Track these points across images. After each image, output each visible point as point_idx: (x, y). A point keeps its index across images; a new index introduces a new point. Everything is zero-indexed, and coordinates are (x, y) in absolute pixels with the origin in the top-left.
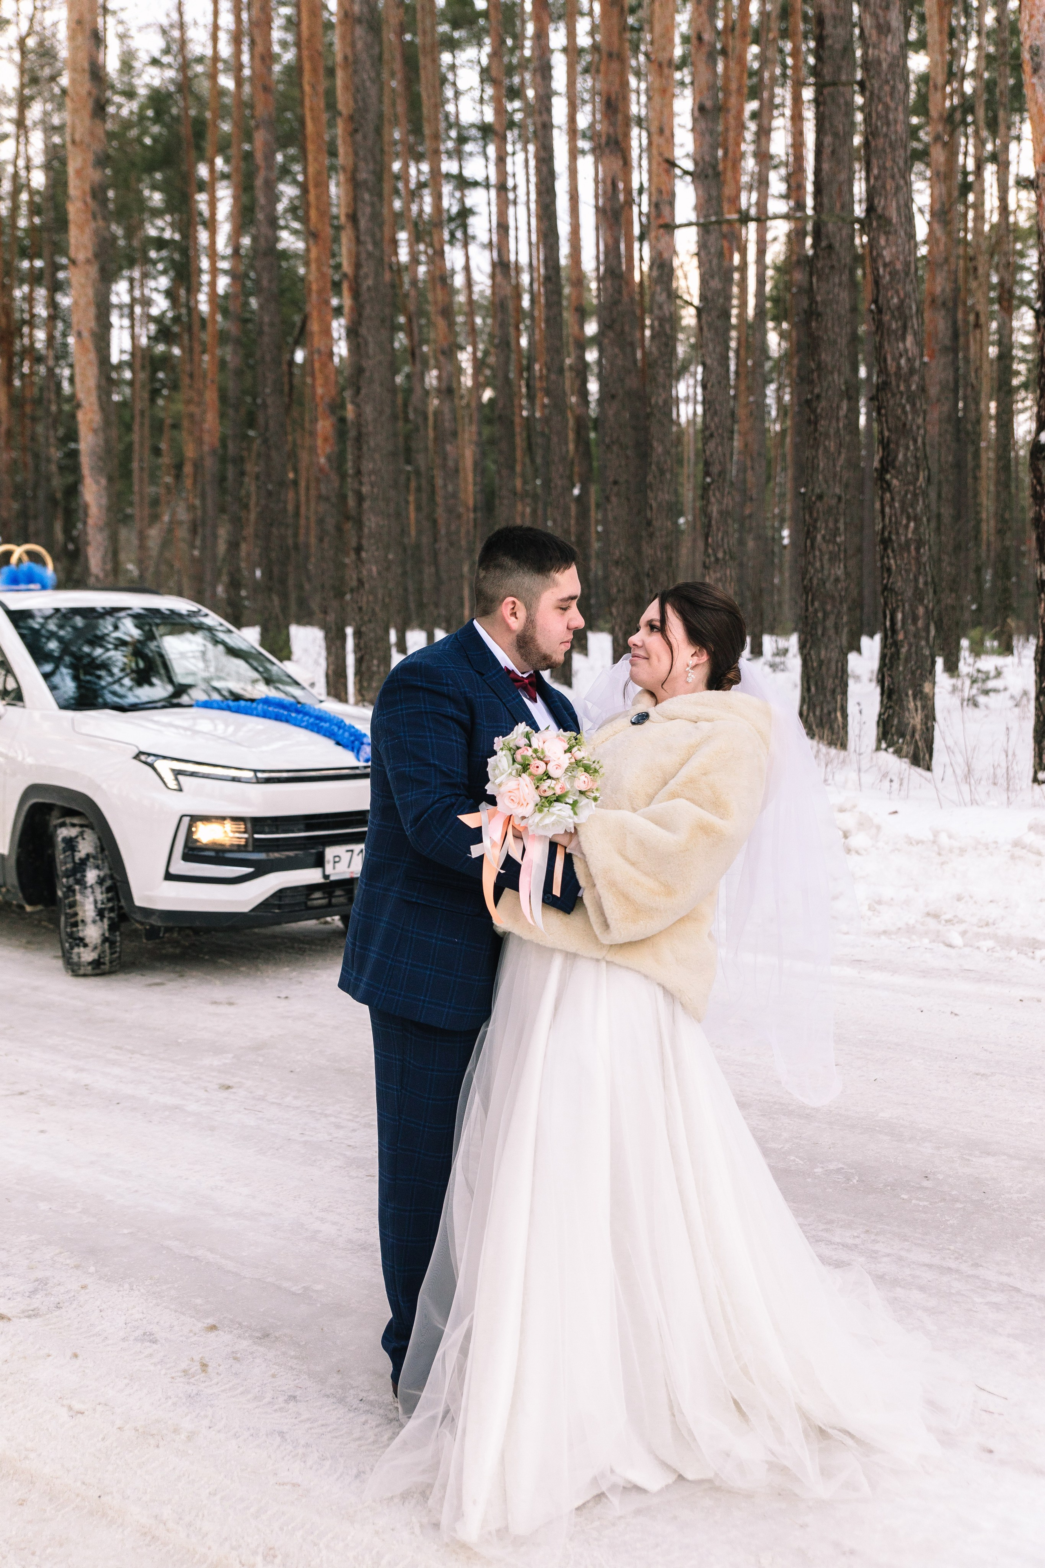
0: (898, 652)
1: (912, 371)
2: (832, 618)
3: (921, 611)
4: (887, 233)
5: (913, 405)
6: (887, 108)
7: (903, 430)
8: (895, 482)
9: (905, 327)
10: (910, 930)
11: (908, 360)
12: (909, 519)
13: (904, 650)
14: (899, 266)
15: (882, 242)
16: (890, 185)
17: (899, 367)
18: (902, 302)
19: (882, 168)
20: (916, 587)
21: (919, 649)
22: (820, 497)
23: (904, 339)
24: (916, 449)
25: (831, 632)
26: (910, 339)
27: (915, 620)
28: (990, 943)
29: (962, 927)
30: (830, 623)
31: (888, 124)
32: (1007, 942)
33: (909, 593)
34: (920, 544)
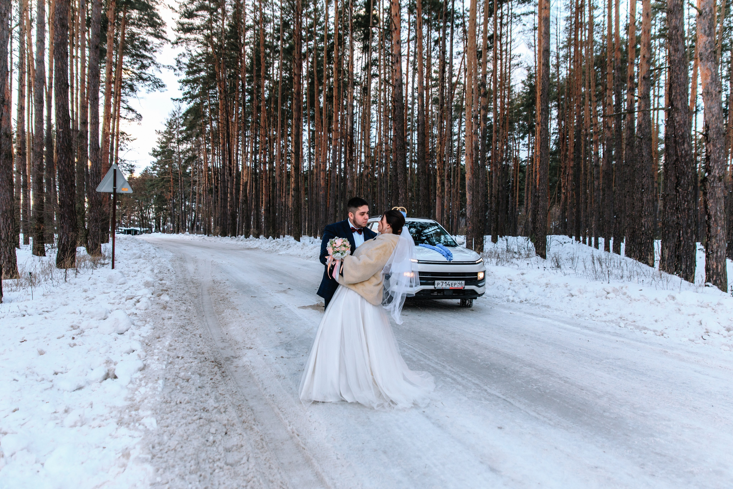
0: (680, 244)
1: (687, 155)
2: (671, 233)
3: (689, 231)
4: (678, 113)
5: (687, 166)
6: (677, 74)
7: (684, 174)
8: (680, 190)
9: (684, 142)
10: (612, 321)
11: (685, 151)
12: (685, 201)
13: (683, 243)
14: (682, 122)
15: (676, 115)
16: (678, 98)
17: (682, 154)
18: (683, 133)
19: (676, 93)
20: (687, 223)
21: (688, 243)
22: (668, 195)
23: (684, 145)
24: (688, 179)
25: (671, 238)
26: (686, 145)
27: (687, 233)
28: (632, 327)
29: (625, 322)
30: (671, 235)
31: (678, 79)
32: (637, 327)
33: (685, 225)
34: (689, 209)
